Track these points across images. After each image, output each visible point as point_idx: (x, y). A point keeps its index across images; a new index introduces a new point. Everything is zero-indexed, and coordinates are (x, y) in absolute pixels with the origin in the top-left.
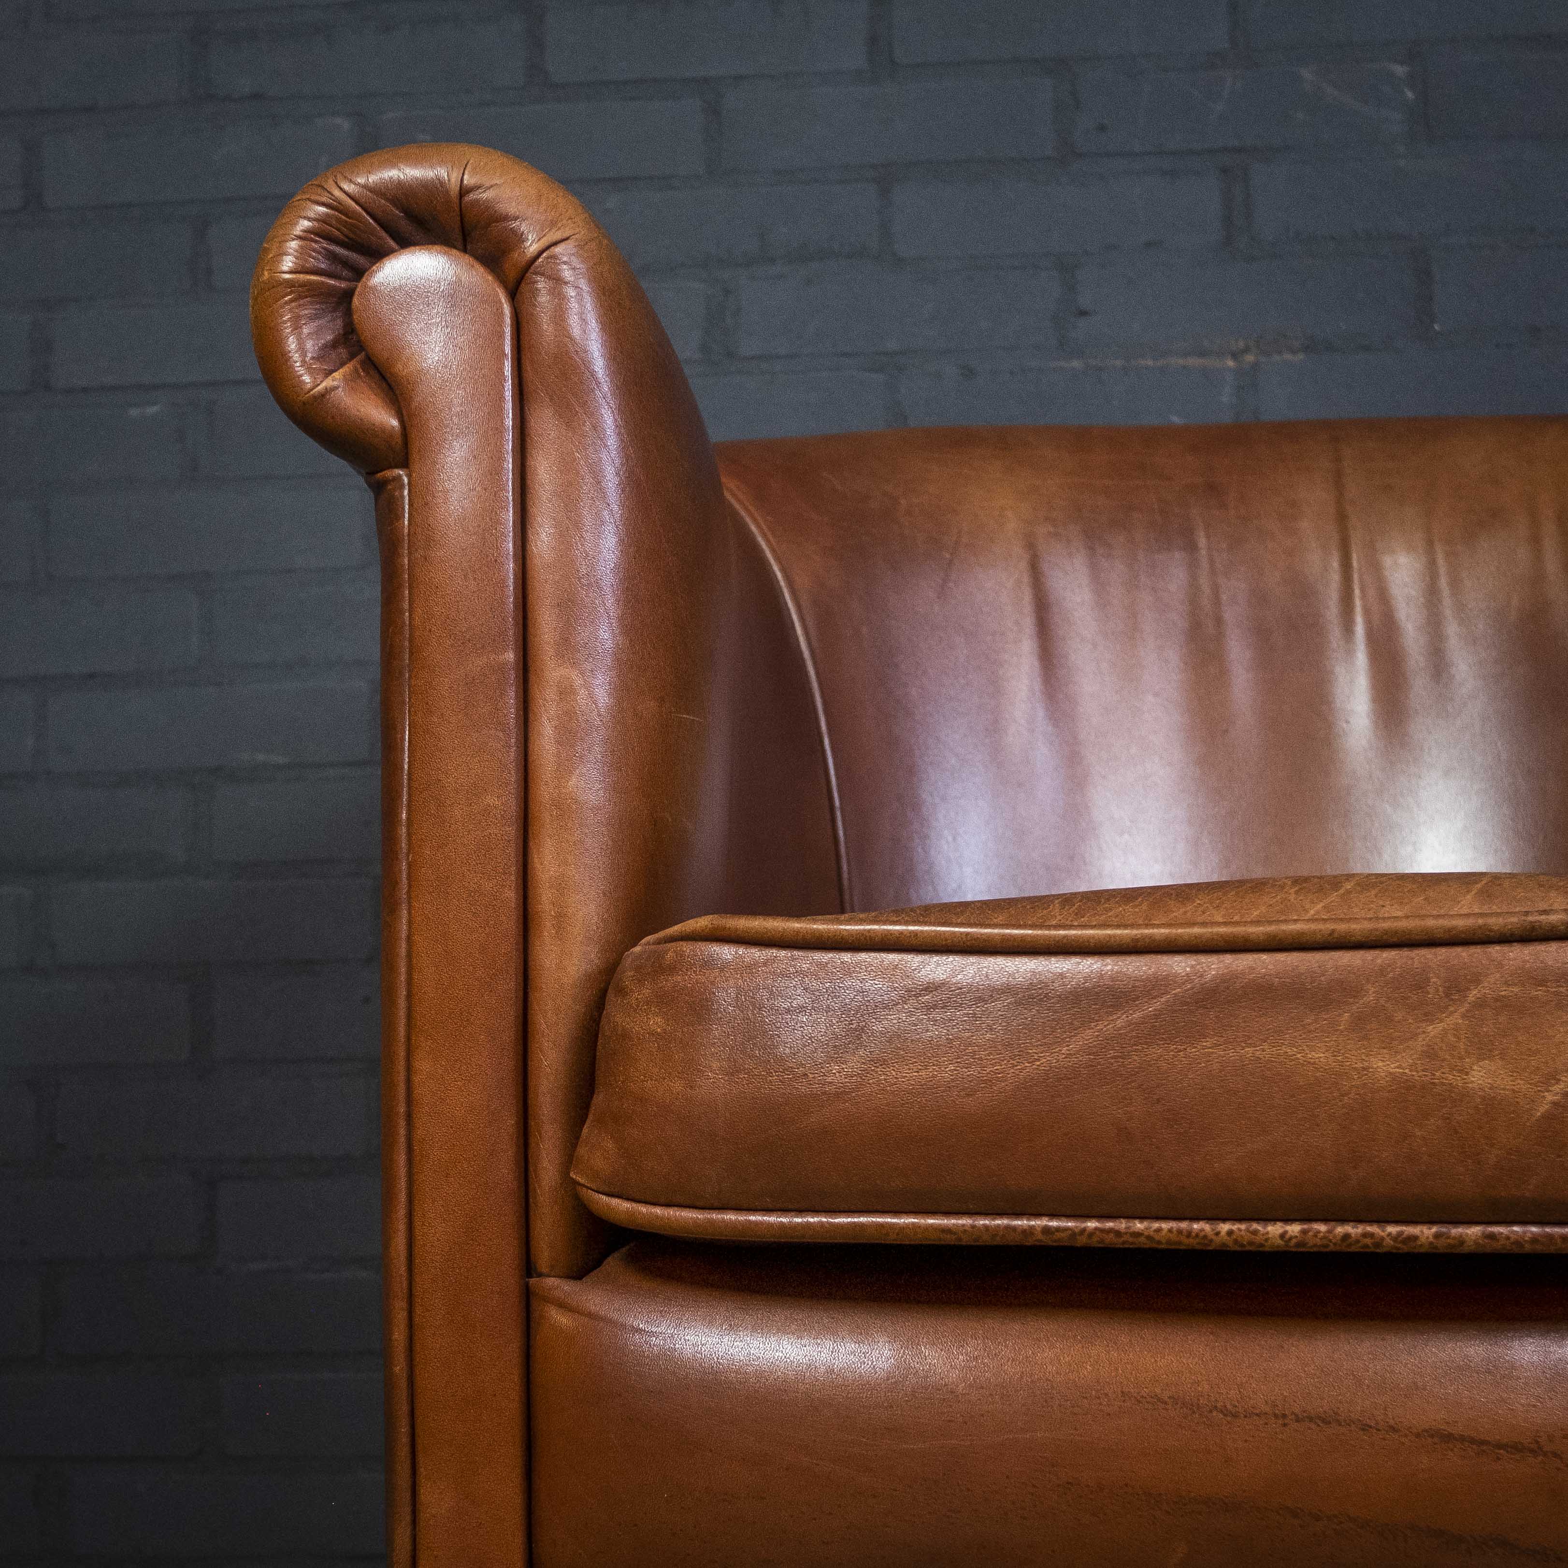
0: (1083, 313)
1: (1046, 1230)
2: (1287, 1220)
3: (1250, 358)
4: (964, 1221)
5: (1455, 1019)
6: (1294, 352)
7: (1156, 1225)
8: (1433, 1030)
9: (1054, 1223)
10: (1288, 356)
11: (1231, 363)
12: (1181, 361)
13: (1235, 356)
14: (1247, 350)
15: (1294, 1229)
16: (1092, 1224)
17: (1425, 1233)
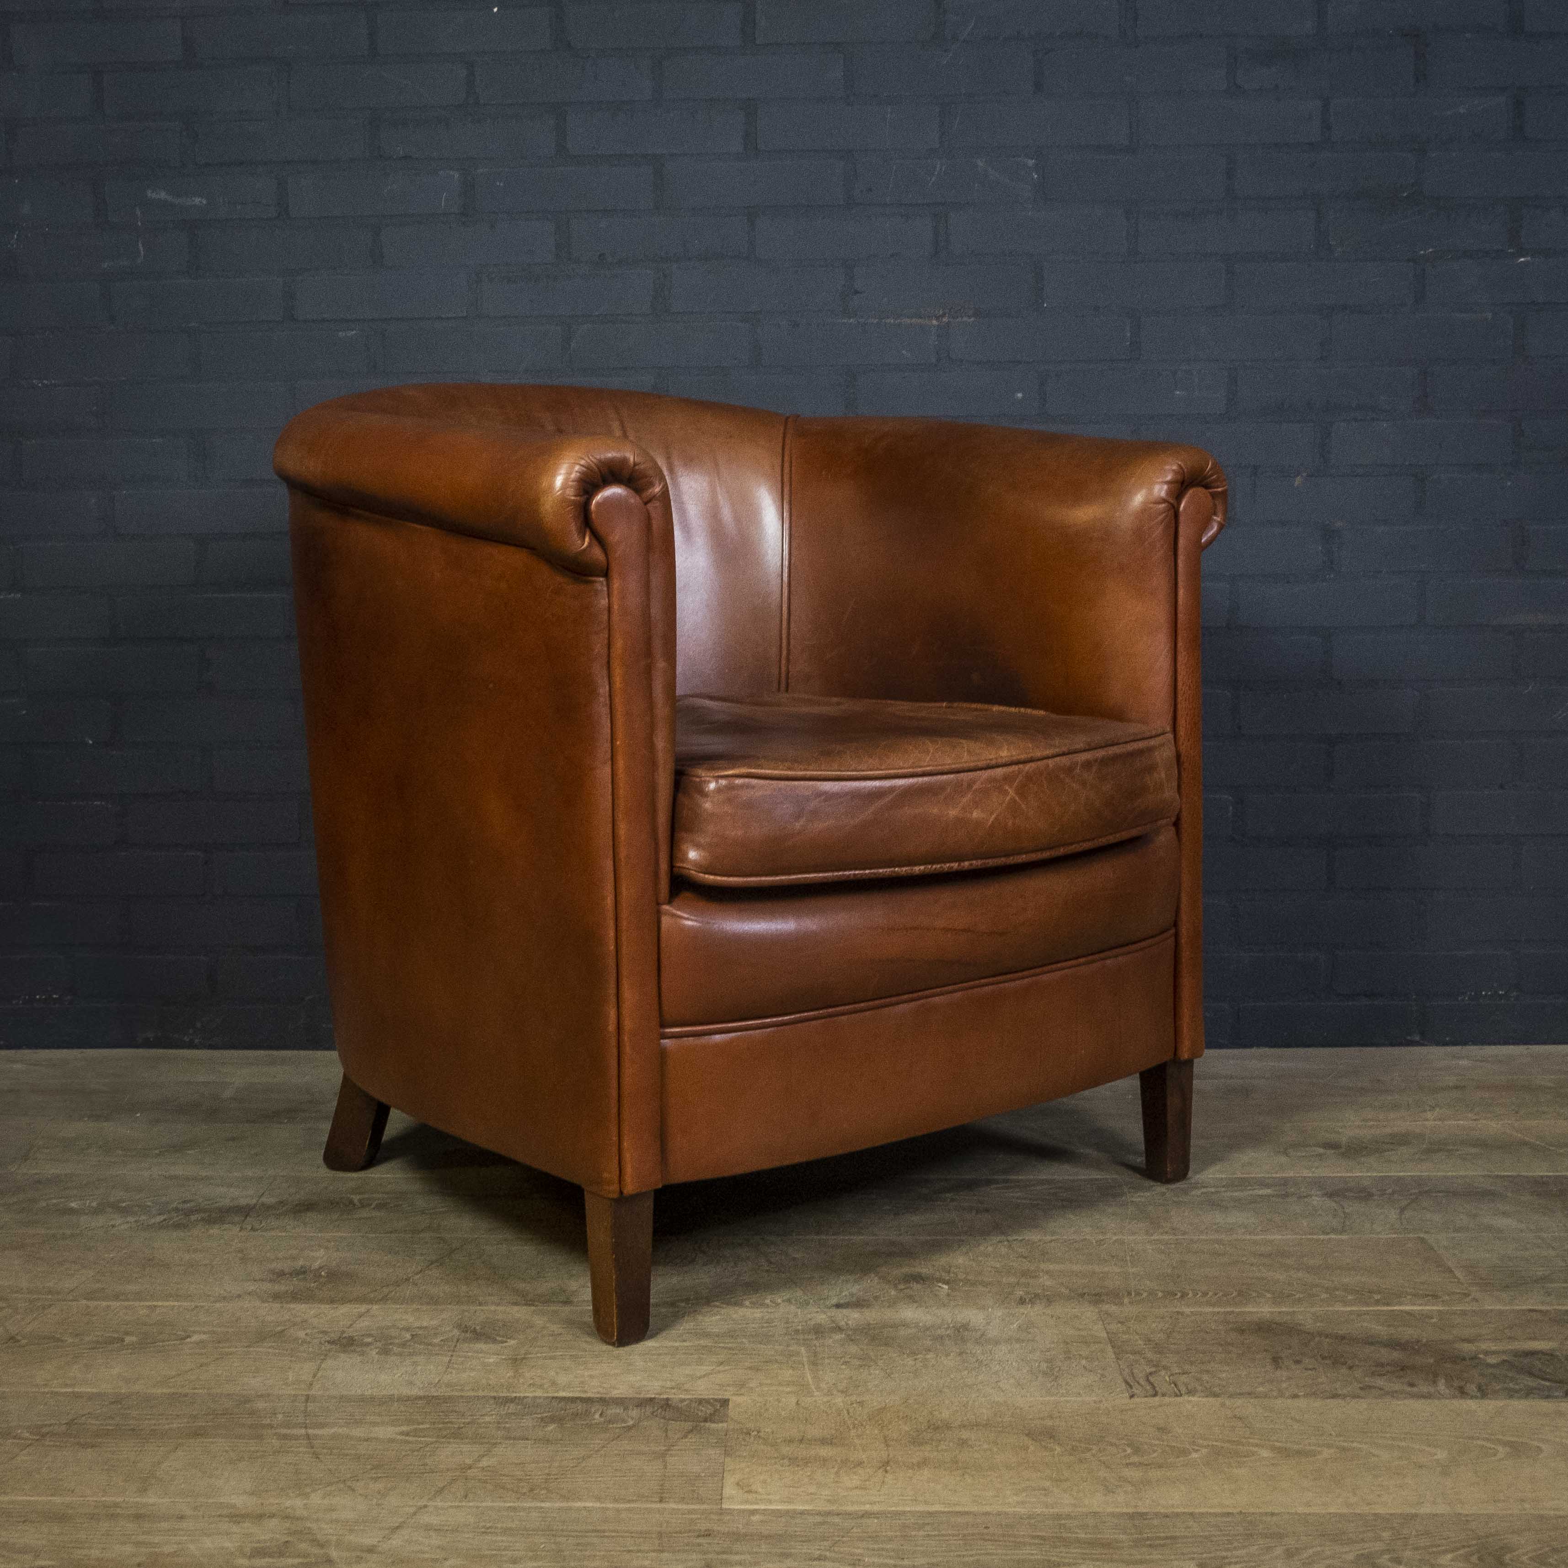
0: (856, 292)
1: (854, 875)
2: (920, 865)
3: (945, 320)
4: (830, 874)
5: (969, 796)
6: (969, 317)
7: (885, 870)
8: (964, 800)
9: (857, 872)
10: (965, 319)
11: (935, 322)
12: (908, 321)
13: (937, 318)
14: (944, 315)
15: (922, 868)
16: (867, 872)
17: (955, 865)
